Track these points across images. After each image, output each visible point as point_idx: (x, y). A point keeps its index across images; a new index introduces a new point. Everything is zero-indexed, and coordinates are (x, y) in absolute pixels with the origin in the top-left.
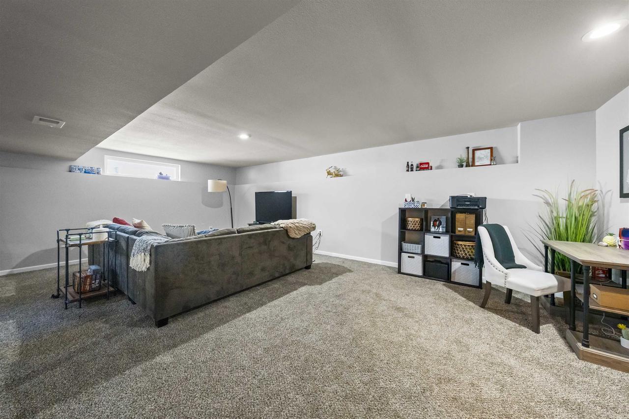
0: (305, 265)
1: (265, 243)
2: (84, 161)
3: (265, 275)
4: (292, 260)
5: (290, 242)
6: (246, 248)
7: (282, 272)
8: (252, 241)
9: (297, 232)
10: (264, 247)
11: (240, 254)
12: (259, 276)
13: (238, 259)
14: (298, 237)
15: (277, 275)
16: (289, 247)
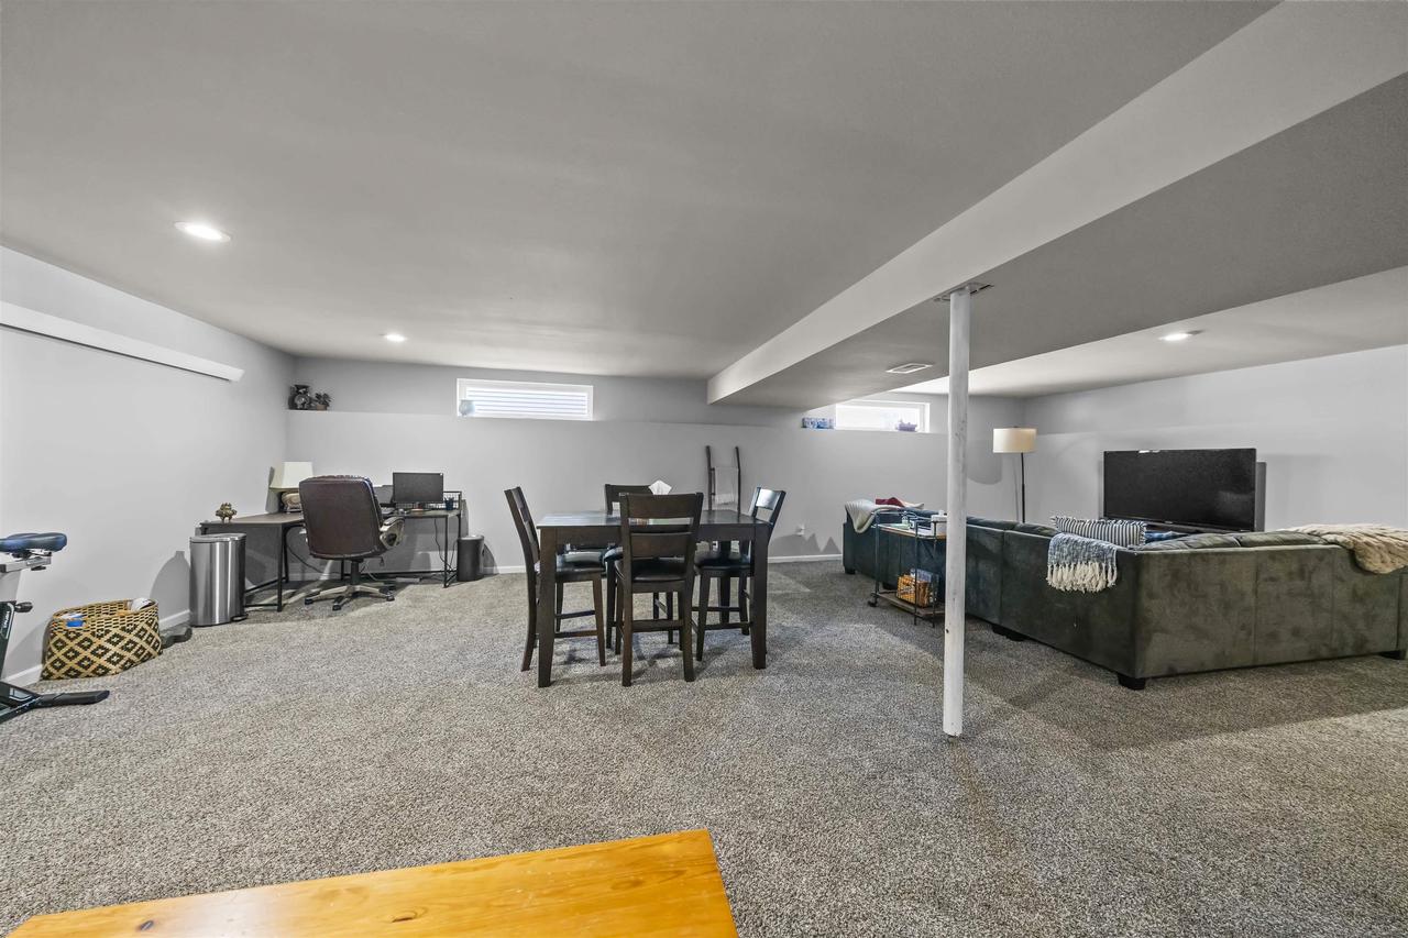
0: (1392, 647)
1: (1302, 573)
2: (815, 414)
3: (1300, 648)
4: (1361, 625)
5: (1358, 578)
6: (1266, 580)
7: (1336, 650)
8: (1277, 565)
9: (1388, 558)
10: (1299, 584)
11: (1255, 592)
12: (1286, 648)
13: (1250, 600)
14: (1388, 570)
15: (1324, 652)
16: (1354, 592)
